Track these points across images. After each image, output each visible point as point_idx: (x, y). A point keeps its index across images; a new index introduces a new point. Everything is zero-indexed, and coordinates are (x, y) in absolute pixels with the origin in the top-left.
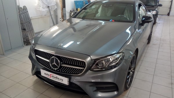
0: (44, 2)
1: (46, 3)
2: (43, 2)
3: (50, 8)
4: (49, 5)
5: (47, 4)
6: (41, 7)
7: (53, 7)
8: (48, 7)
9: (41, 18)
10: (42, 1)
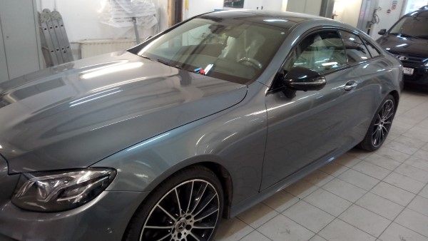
0: (121, 6)
1: (127, 10)
2: (118, 6)
3: (138, 23)
4: (136, 15)
5: (130, 12)
6: (111, 19)
7: (147, 21)
8: (134, 19)
9: (110, 43)
10: (117, 4)
